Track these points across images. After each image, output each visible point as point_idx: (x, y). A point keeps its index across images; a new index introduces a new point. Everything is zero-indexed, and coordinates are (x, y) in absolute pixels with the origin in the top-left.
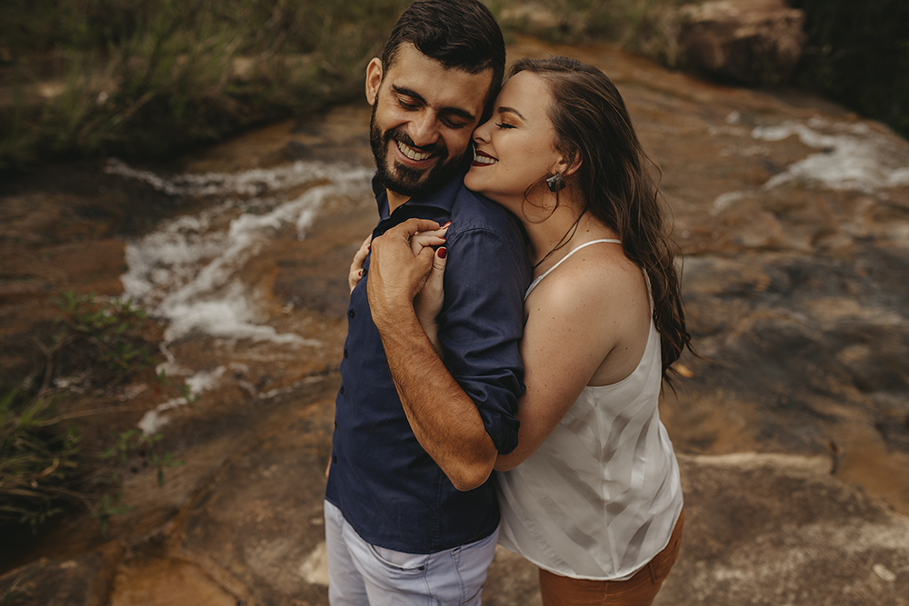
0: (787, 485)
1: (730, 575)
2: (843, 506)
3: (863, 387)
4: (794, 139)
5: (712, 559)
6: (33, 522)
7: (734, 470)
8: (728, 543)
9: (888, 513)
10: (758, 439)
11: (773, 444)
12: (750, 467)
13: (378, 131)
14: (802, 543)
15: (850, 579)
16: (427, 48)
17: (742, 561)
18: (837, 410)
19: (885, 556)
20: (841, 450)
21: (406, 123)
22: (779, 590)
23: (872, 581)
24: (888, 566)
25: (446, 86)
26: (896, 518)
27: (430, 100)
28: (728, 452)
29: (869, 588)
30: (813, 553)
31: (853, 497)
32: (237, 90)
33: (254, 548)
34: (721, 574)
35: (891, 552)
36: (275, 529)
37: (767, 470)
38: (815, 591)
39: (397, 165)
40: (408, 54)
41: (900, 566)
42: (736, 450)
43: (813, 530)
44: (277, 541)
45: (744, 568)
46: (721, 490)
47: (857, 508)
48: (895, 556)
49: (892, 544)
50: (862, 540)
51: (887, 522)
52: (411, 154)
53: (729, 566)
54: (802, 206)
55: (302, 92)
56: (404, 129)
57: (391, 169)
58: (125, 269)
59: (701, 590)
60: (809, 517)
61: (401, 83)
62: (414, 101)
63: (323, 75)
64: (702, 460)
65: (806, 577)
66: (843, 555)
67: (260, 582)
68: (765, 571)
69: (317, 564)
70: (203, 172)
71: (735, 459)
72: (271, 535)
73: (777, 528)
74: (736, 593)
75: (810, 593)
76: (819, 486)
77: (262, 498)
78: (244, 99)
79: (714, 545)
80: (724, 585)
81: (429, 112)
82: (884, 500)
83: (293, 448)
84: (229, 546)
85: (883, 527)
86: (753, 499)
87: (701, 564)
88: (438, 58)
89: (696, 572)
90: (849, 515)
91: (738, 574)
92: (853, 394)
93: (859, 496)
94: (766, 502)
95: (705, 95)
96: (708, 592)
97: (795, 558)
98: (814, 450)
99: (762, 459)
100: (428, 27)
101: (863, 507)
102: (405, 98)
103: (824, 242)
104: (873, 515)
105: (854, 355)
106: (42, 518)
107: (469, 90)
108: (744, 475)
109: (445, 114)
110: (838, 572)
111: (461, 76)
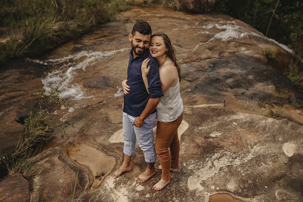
0: (214, 110)
1: (202, 128)
2: (227, 112)
3: (231, 88)
4: (215, 28)
5: (198, 126)
6: (46, 140)
7: (202, 108)
8: (201, 122)
9: (237, 112)
10: (207, 101)
11: (211, 102)
12: (205, 107)
13: (134, 46)
14: (218, 120)
15: (228, 125)
16: (141, 32)
17: (205, 125)
18: (225, 93)
19: (235, 121)
20: (226, 101)
21: (139, 45)
22: (213, 129)
23: (233, 125)
24: (236, 122)
25: (145, 38)
26: (238, 113)
27: (142, 40)
28: (200, 104)
29: (232, 126)
30: (220, 122)
31: (229, 110)
32: (55, 34)
33: (97, 138)
34: (200, 128)
35: (237, 120)
36: (101, 134)
37: (209, 107)
38: (220, 128)
39: (138, 51)
40: (137, 33)
41: (239, 122)
42: (202, 104)
43: (220, 118)
44: (102, 136)
45: (205, 126)
46: (199, 113)
47: (230, 112)
48: (238, 120)
49: (237, 118)
50: (231, 118)
51: (236, 114)
52: (140, 49)
53: (202, 126)
54: (216, 46)
55: (74, 32)
56: (139, 46)
57: (137, 52)
58: (43, 85)
59: (196, 131)
60: (219, 115)
61: (137, 38)
62: (140, 41)
63: (79, 26)
64: (195, 106)
65: (219, 126)
66: (227, 121)
67: (101, 144)
68: (210, 126)
69: (112, 139)
70: (54, 58)
71: (202, 106)
72: (100, 135)
73: (212, 118)
74: (204, 131)
75: (219, 129)
76: (222, 109)
77: (96, 129)
78: (58, 36)
79: (198, 123)
80: (201, 130)
81: (142, 42)
82: (236, 110)
83: (99, 119)
84: (92, 139)
85: (235, 115)
86: (206, 113)
87: (196, 127)
88: (143, 34)
89: (195, 128)
90: (228, 114)
91: (204, 128)
92: (229, 90)
93: (230, 110)
94: (209, 114)
95: (189, 17)
96: (198, 131)
97: (216, 123)
98: (220, 102)
99: (208, 105)
100: (140, 29)
101: (231, 112)
102: (138, 40)
103: (222, 55)
104: (233, 113)
105: (230, 81)
106: (48, 139)
107: (148, 38)
108: (204, 109)
109: (145, 42)
110: (225, 124)
111: (147, 36)
